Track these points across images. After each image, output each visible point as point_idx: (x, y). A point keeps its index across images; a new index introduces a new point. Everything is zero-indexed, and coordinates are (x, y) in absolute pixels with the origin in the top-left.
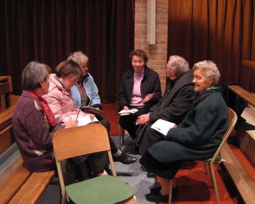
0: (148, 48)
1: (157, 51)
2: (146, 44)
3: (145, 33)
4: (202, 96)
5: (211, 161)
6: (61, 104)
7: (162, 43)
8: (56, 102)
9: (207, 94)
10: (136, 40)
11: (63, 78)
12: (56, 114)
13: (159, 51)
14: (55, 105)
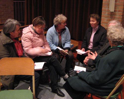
0: (110, 14)
1: (116, 16)
2: (108, 11)
3: (108, 5)
4: (110, 50)
5: (106, 98)
6: (32, 42)
7: (119, 11)
8: (28, 40)
9: (113, 50)
10: (103, 8)
11: (35, 27)
12: (27, 47)
13: (117, 16)
14: (27, 42)
